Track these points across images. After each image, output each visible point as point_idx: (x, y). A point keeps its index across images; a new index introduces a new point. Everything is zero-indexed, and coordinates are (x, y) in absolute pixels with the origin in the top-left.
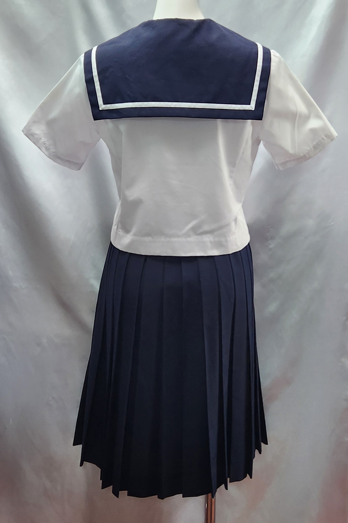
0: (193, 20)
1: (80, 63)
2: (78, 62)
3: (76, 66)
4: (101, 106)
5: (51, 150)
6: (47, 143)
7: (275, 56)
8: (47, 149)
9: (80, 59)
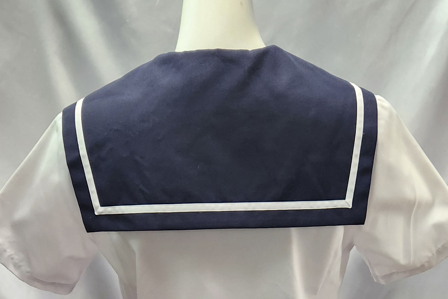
0: (247, 51)
1: (57, 131)
2: (53, 127)
3: (50, 134)
4: (97, 208)
5: (23, 268)
6: (16, 257)
7: (383, 107)
8: (17, 266)
9: (55, 122)
